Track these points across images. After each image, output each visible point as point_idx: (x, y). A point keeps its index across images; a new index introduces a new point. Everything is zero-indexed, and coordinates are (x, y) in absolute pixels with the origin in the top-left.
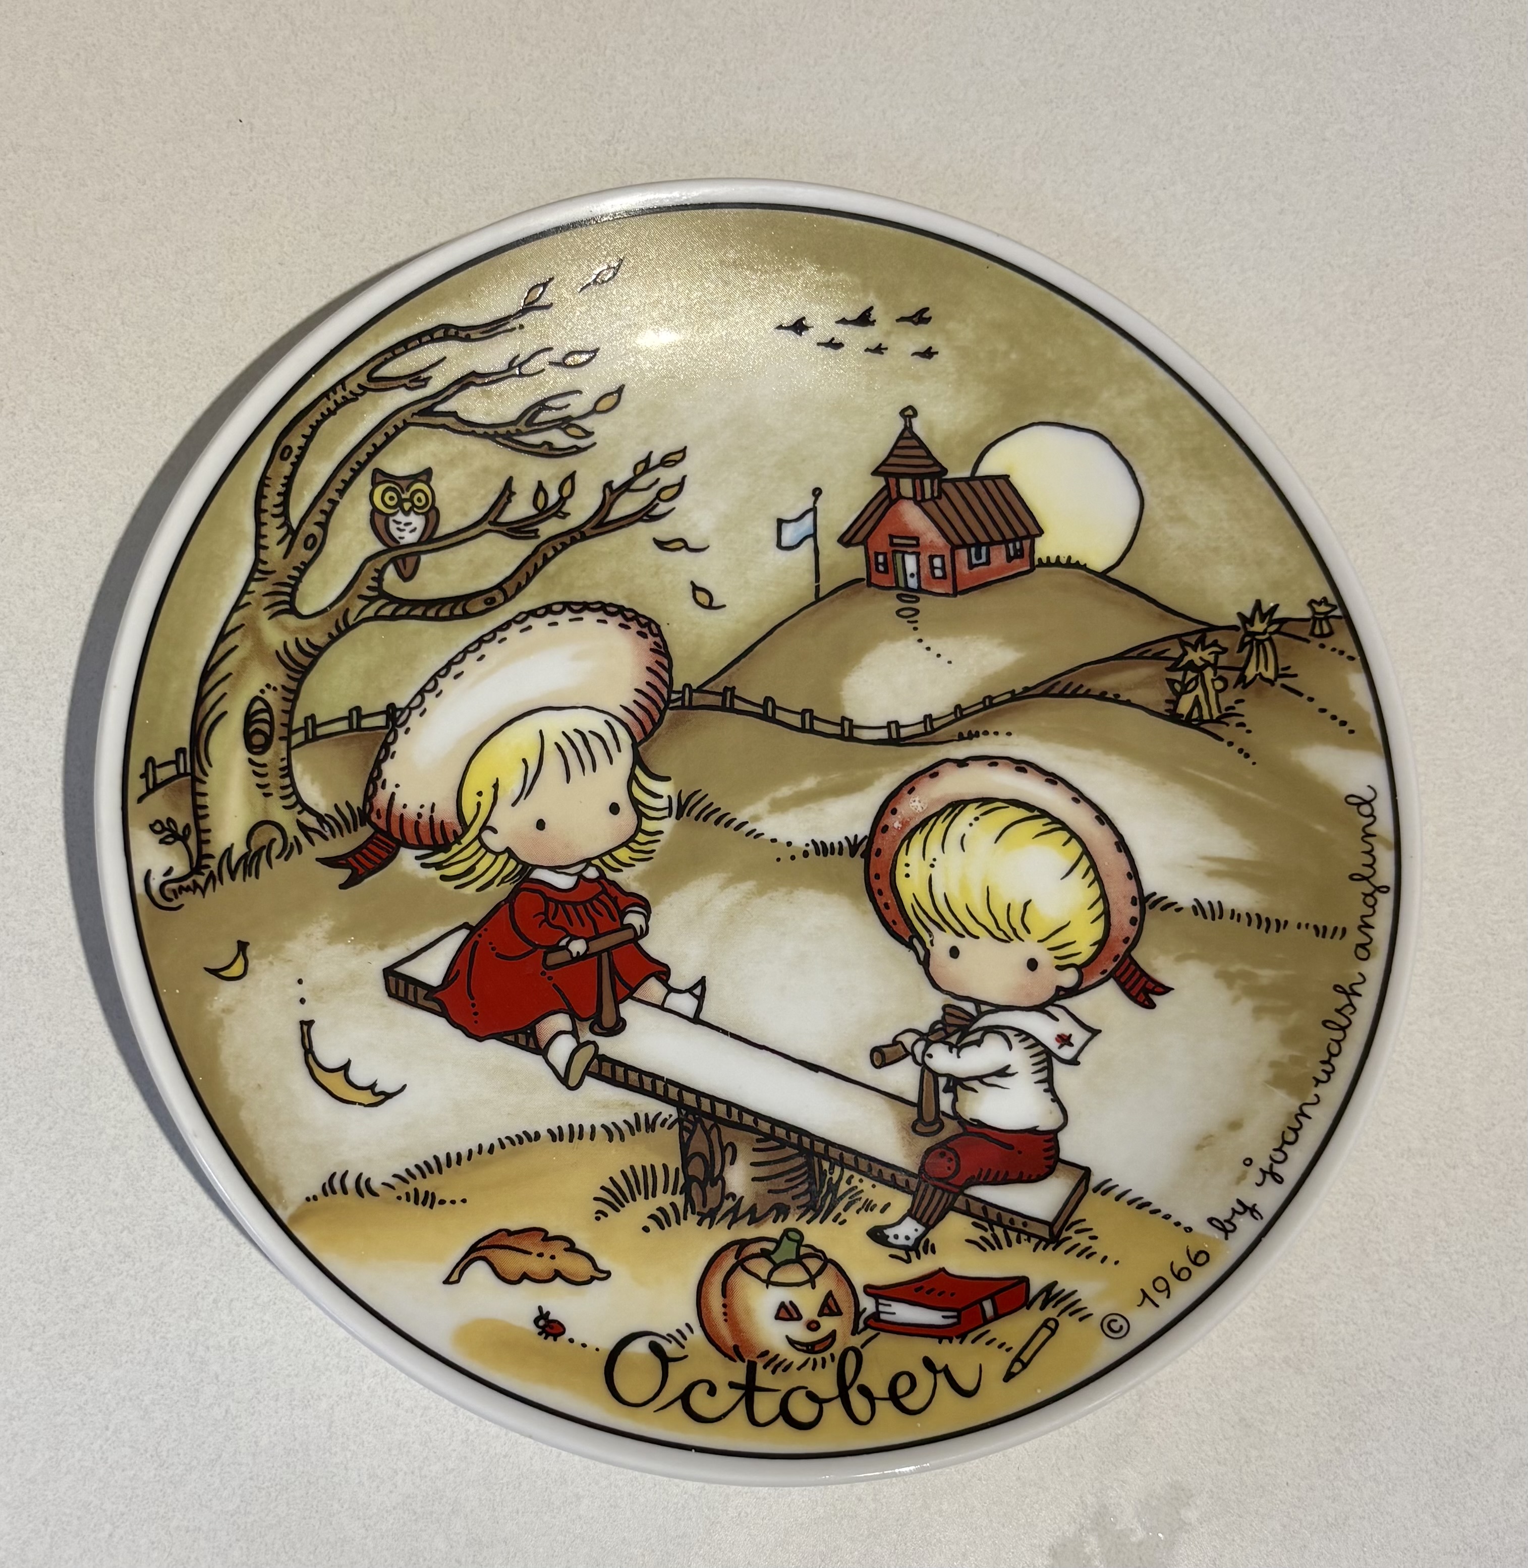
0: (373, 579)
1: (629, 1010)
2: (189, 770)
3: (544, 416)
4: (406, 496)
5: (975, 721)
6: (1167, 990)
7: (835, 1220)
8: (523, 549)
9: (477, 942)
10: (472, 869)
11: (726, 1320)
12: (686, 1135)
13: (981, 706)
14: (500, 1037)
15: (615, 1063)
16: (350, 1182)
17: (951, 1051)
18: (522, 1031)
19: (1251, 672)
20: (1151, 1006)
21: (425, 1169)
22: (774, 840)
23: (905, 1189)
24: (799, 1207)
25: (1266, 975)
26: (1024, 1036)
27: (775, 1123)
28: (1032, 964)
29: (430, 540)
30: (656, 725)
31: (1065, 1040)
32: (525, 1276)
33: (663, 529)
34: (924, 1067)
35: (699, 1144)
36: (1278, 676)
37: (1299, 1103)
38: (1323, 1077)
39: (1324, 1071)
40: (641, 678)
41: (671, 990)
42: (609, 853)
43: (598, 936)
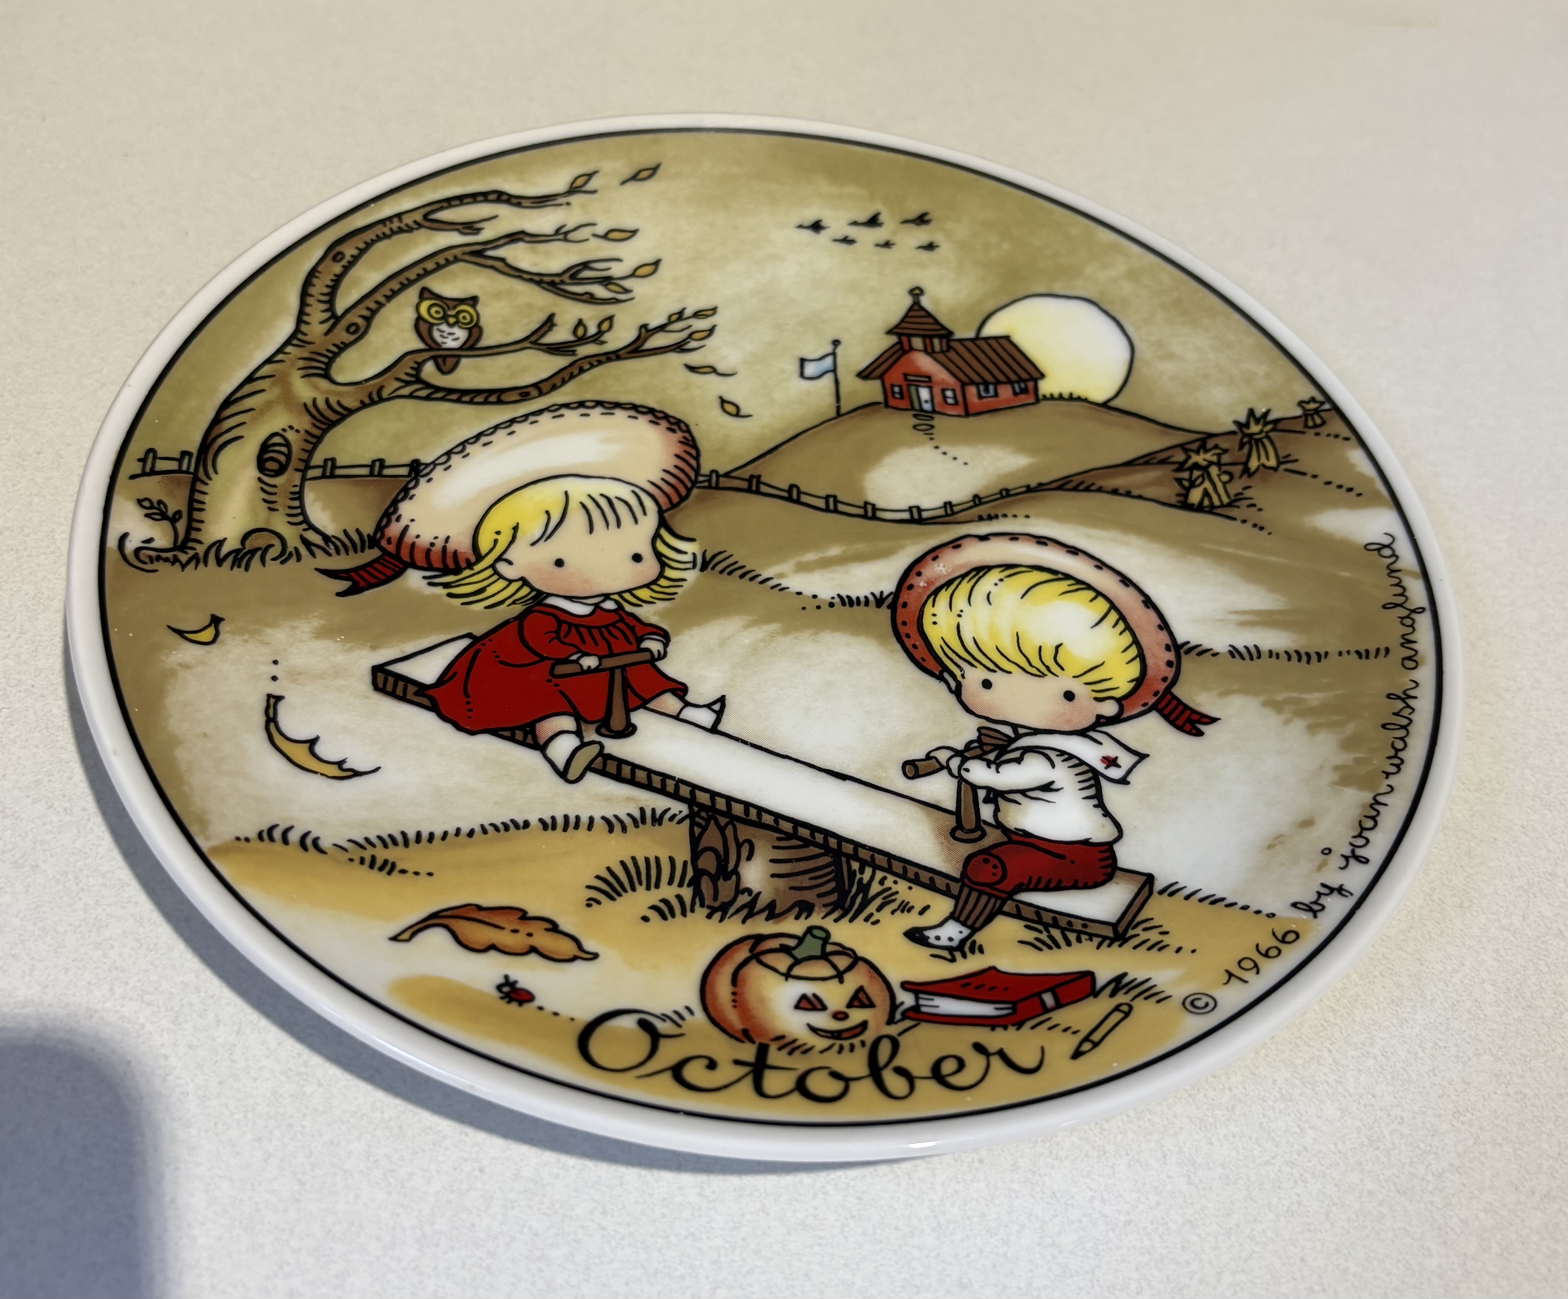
0: (412, 368)
1: (639, 718)
2: (192, 470)
3: (586, 274)
4: (453, 313)
5: (993, 507)
6: (1213, 720)
7: (866, 920)
8: (560, 362)
9: (478, 651)
10: (482, 590)
11: (735, 1007)
12: (697, 830)
13: (999, 496)
14: (494, 732)
15: (621, 762)
16: (294, 837)
17: (989, 766)
18: (521, 728)
19: (1254, 464)
20: (1200, 734)
21: (390, 841)
22: (799, 593)
23: (947, 893)
24: (825, 906)
25: (1315, 698)
26: (1066, 756)
27: (797, 823)
28: (1069, 696)
29: (472, 348)
30: (683, 499)
31: (1111, 762)
32: (492, 947)
33: (694, 359)
34: (961, 780)
35: (712, 838)
36: (1280, 463)
37: (1371, 795)
38: (1393, 769)
39: (1392, 764)
40: (670, 463)
41: (687, 704)
42: (630, 591)
43: (612, 655)
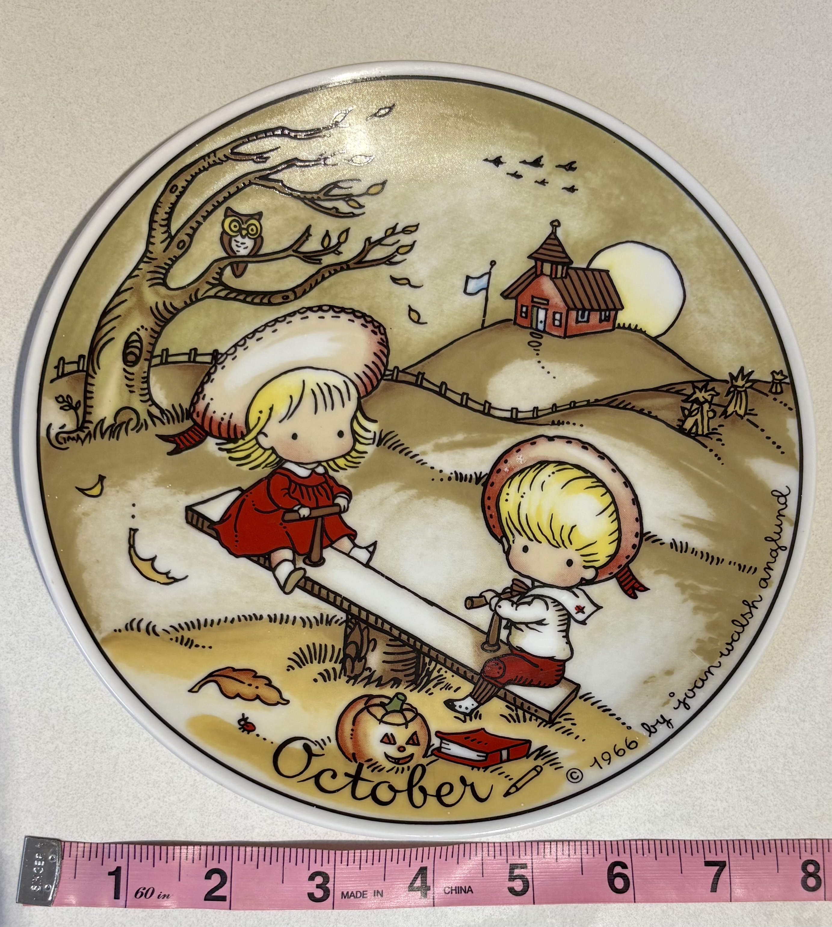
0: (217, 273)
1: (328, 553)
2: (85, 369)
3: (336, 191)
4: (244, 226)
5: (563, 415)
6: (646, 589)
7: (427, 692)
8: (310, 269)
9: (244, 500)
10: (248, 456)
11: (352, 739)
12: (349, 630)
13: (568, 406)
14: (249, 557)
15: (314, 583)
16: (143, 626)
17: (512, 606)
18: (263, 556)
19: (730, 409)
20: (635, 597)
21: (190, 626)
22: (432, 468)
23: (471, 681)
24: (407, 682)
25: (706, 589)
26: (556, 603)
27: (402, 631)
28: (570, 563)
29: (256, 255)
30: (374, 388)
31: (580, 609)
32: (238, 695)
33: (397, 271)
34: (495, 612)
35: (356, 636)
36: (746, 414)
37: (708, 665)
38: (726, 652)
39: (727, 649)
40: (369, 359)
41: (355, 546)
42: (333, 460)
43: (318, 507)
